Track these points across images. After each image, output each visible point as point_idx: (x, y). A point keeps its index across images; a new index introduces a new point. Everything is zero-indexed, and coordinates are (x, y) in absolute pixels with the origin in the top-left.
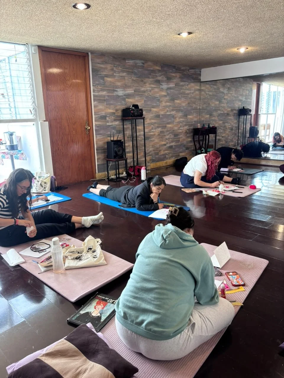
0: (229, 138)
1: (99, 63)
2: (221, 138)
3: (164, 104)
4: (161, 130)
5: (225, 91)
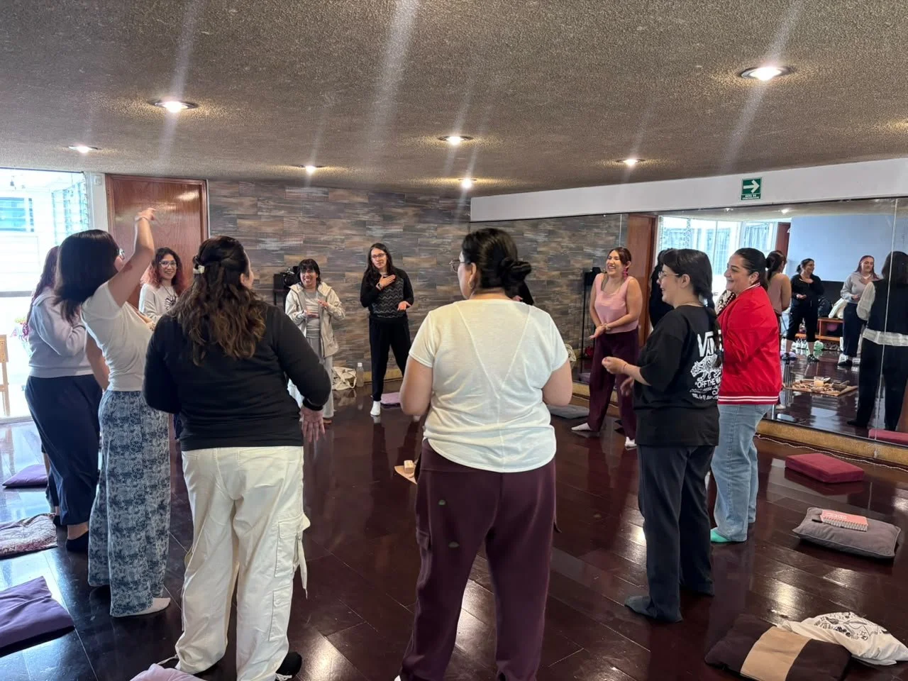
1: (225, 197)
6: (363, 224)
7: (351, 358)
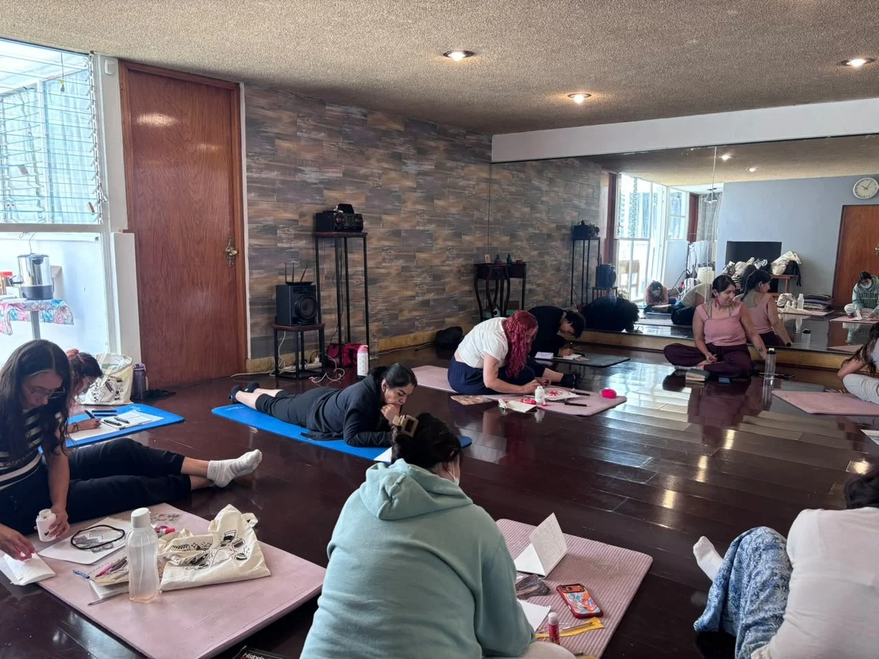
0: (553, 287)
1: (263, 108)
2: (534, 287)
3: (410, 206)
4: (405, 265)
5: (544, 186)
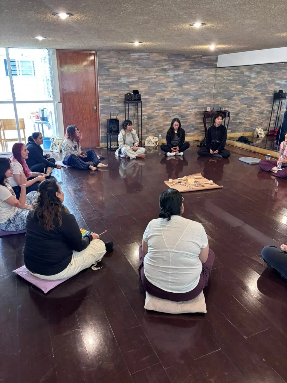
1: (104, 58)
3: (170, 89)
4: (166, 112)
6: (165, 70)
7: (157, 132)
